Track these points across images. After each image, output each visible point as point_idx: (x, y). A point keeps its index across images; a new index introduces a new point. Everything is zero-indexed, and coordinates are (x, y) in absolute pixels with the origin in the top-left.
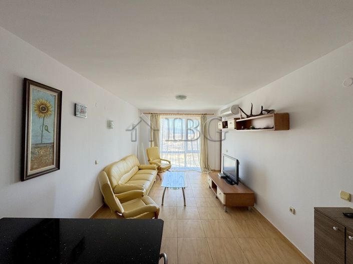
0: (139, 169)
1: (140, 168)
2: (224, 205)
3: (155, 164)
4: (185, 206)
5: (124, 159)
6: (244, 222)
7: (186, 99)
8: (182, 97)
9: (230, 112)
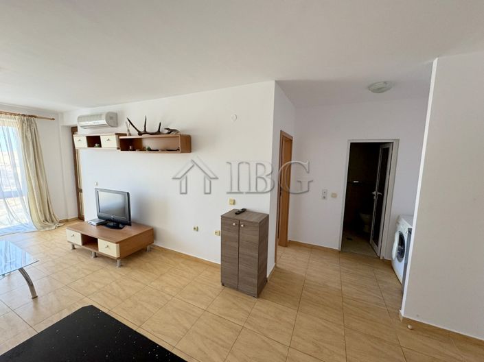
2: (118, 258)
4: (35, 297)
6: (148, 265)
9: (103, 122)
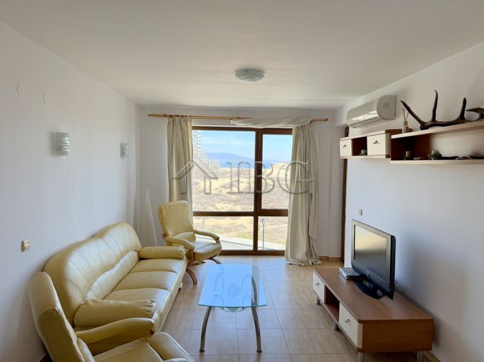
0: (141, 259)
1: (142, 255)
2: (359, 350)
3: (180, 243)
4: (259, 351)
5: (99, 235)
7: (263, 78)
8: (251, 73)
9: (374, 114)
